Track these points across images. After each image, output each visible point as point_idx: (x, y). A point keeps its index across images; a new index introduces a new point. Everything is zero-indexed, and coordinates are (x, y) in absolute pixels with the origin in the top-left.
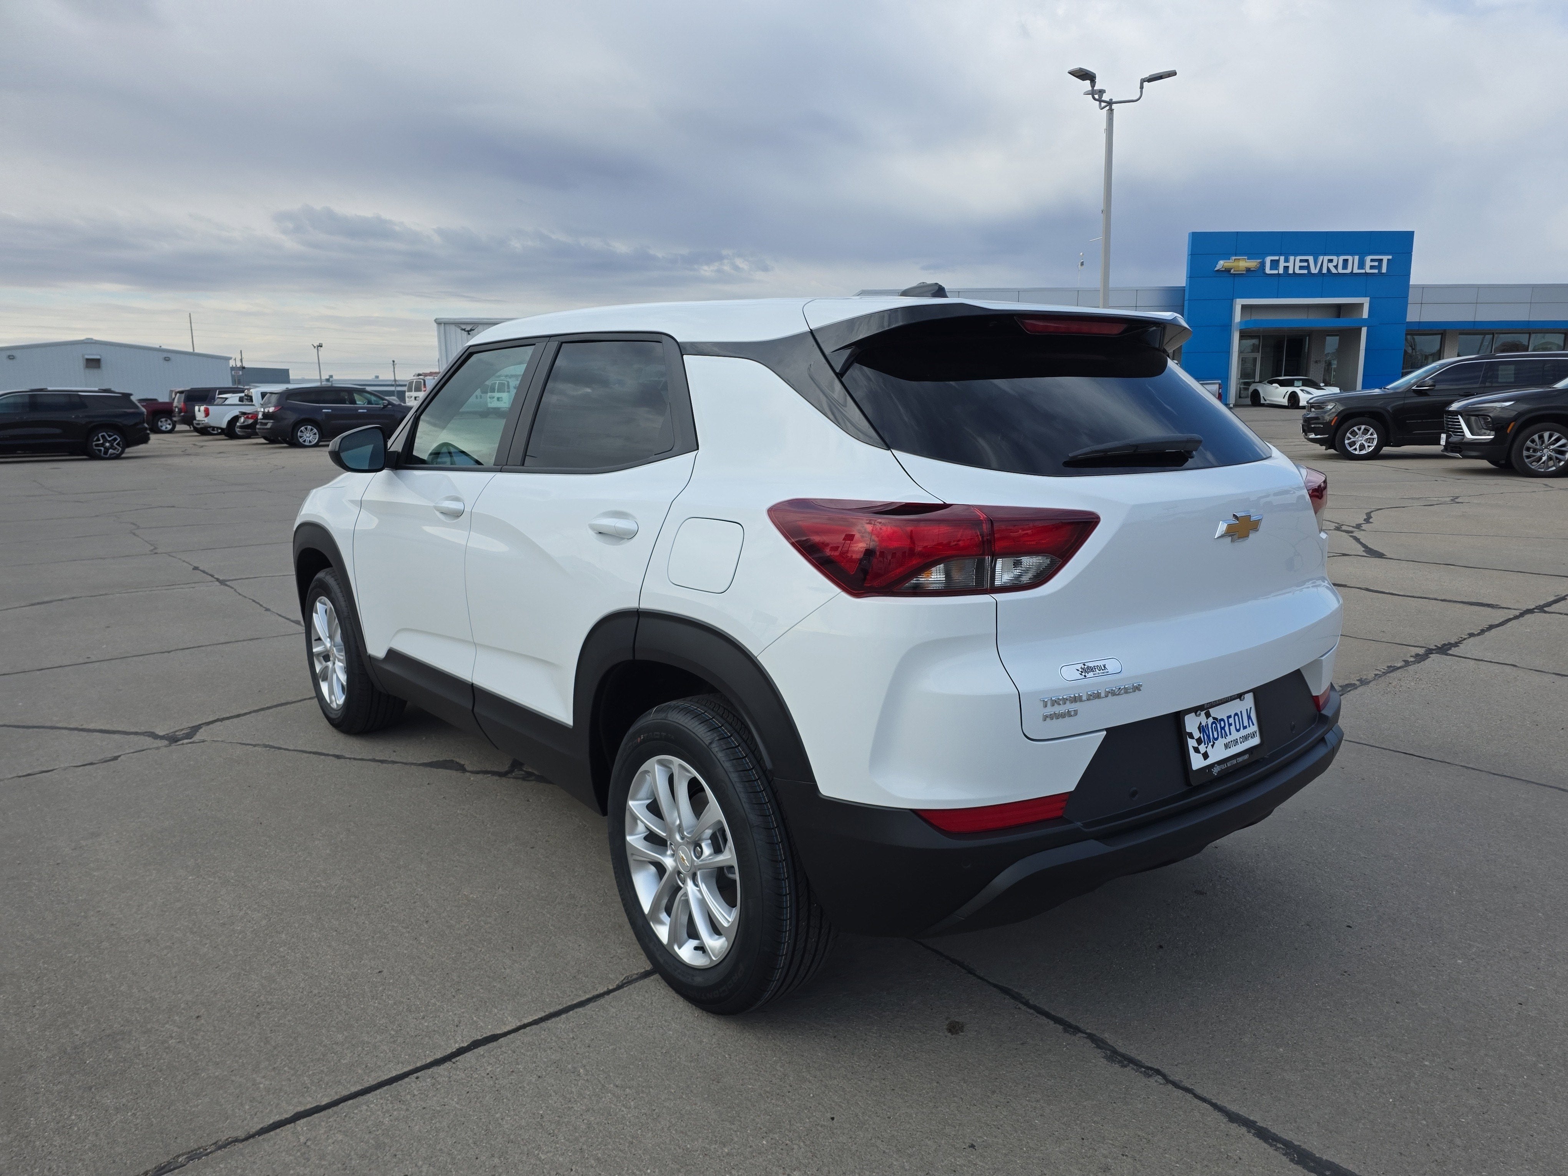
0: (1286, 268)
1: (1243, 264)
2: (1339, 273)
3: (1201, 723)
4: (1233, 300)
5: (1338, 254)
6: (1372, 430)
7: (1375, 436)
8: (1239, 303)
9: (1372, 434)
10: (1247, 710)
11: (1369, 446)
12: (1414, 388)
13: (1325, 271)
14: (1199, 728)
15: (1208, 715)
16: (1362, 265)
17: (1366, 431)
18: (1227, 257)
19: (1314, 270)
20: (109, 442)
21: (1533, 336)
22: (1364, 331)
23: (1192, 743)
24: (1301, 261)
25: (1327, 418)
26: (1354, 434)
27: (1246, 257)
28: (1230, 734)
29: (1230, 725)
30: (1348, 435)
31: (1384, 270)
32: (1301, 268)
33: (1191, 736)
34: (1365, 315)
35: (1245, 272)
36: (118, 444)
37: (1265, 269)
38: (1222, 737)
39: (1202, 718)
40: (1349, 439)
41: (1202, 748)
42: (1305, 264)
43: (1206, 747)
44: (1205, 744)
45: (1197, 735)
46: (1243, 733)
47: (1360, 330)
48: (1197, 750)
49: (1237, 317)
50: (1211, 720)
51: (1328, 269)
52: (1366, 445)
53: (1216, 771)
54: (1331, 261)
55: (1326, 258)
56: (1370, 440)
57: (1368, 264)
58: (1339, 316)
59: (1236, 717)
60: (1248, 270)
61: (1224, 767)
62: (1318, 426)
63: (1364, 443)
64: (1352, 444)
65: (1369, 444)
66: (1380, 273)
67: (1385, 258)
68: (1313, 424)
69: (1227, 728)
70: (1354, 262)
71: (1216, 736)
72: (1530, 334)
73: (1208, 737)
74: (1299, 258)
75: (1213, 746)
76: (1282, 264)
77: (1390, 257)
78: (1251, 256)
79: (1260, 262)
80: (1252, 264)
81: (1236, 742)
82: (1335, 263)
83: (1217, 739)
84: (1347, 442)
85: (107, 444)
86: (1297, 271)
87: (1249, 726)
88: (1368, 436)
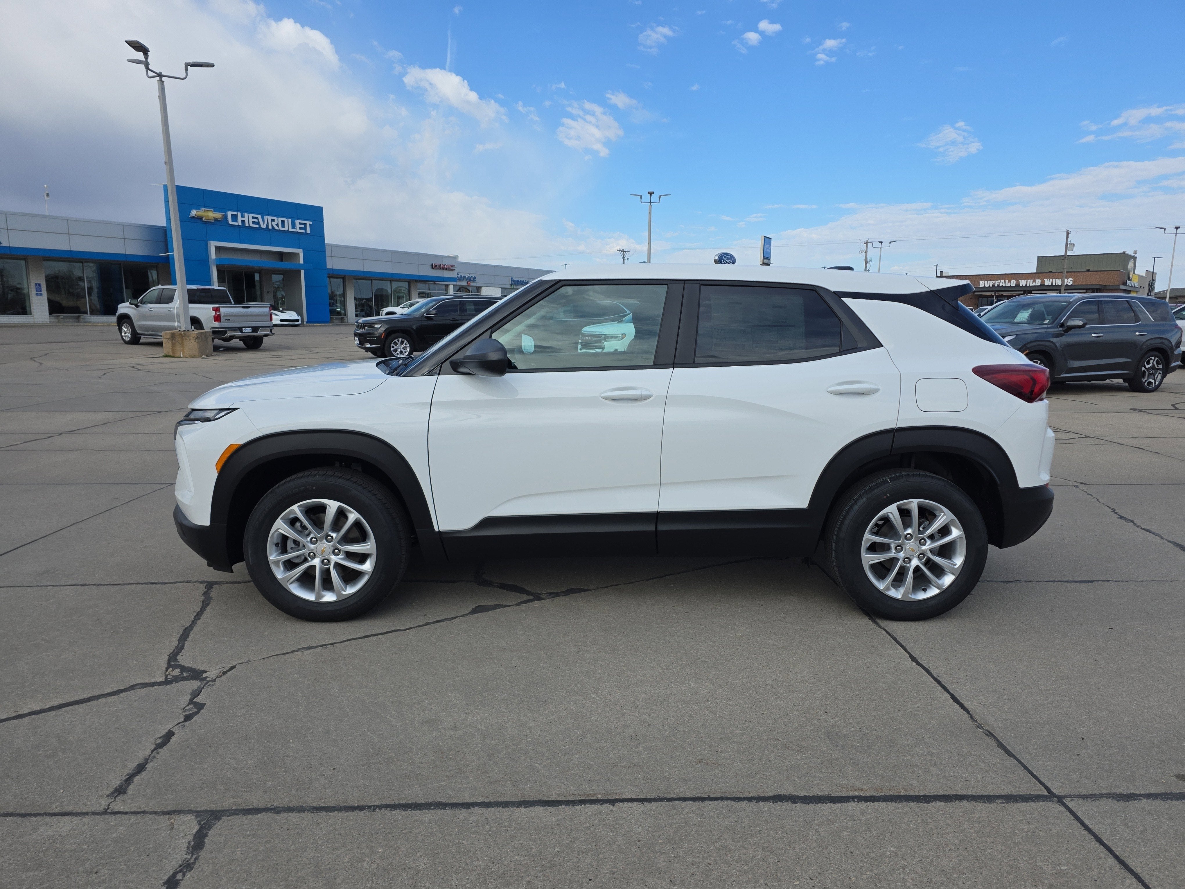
0: (243, 222)
1: (211, 214)
2: (280, 230)
4: (207, 241)
5: (278, 216)
6: (405, 341)
7: (408, 345)
8: (213, 245)
9: (406, 344)
11: (405, 352)
12: (425, 315)
13: (270, 227)
16: (294, 226)
17: (402, 343)
18: (198, 208)
19: (264, 226)
21: (393, 282)
22: (302, 272)
24: (253, 218)
25: (377, 334)
26: (396, 344)
27: (212, 210)
30: (392, 345)
31: (309, 232)
32: (254, 223)
34: (302, 262)
35: (213, 221)
37: (228, 221)
40: (393, 347)
42: (256, 220)
47: (299, 272)
49: (213, 255)
51: (272, 226)
52: (404, 351)
54: (273, 220)
55: (270, 218)
56: (405, 348)
57: (298, 226)
58: (282, 261)
60: (216, 220)
62: (371, 339)
63: (402, 350)
64: (396, 351)
65: (406, 351)
66: (306, 233)
67: (308, 223)
68: (368, 337)
70: (288, 222)
72: (391, 281)
74: (251, 215)
76: (240, 219)
77: (311, 223)
78: (216, 209)
79: (224, 215)
80: (218, 215)
82: (276, 222)
84: (392, 349)
86: (252, 225)
88: (403, 346)
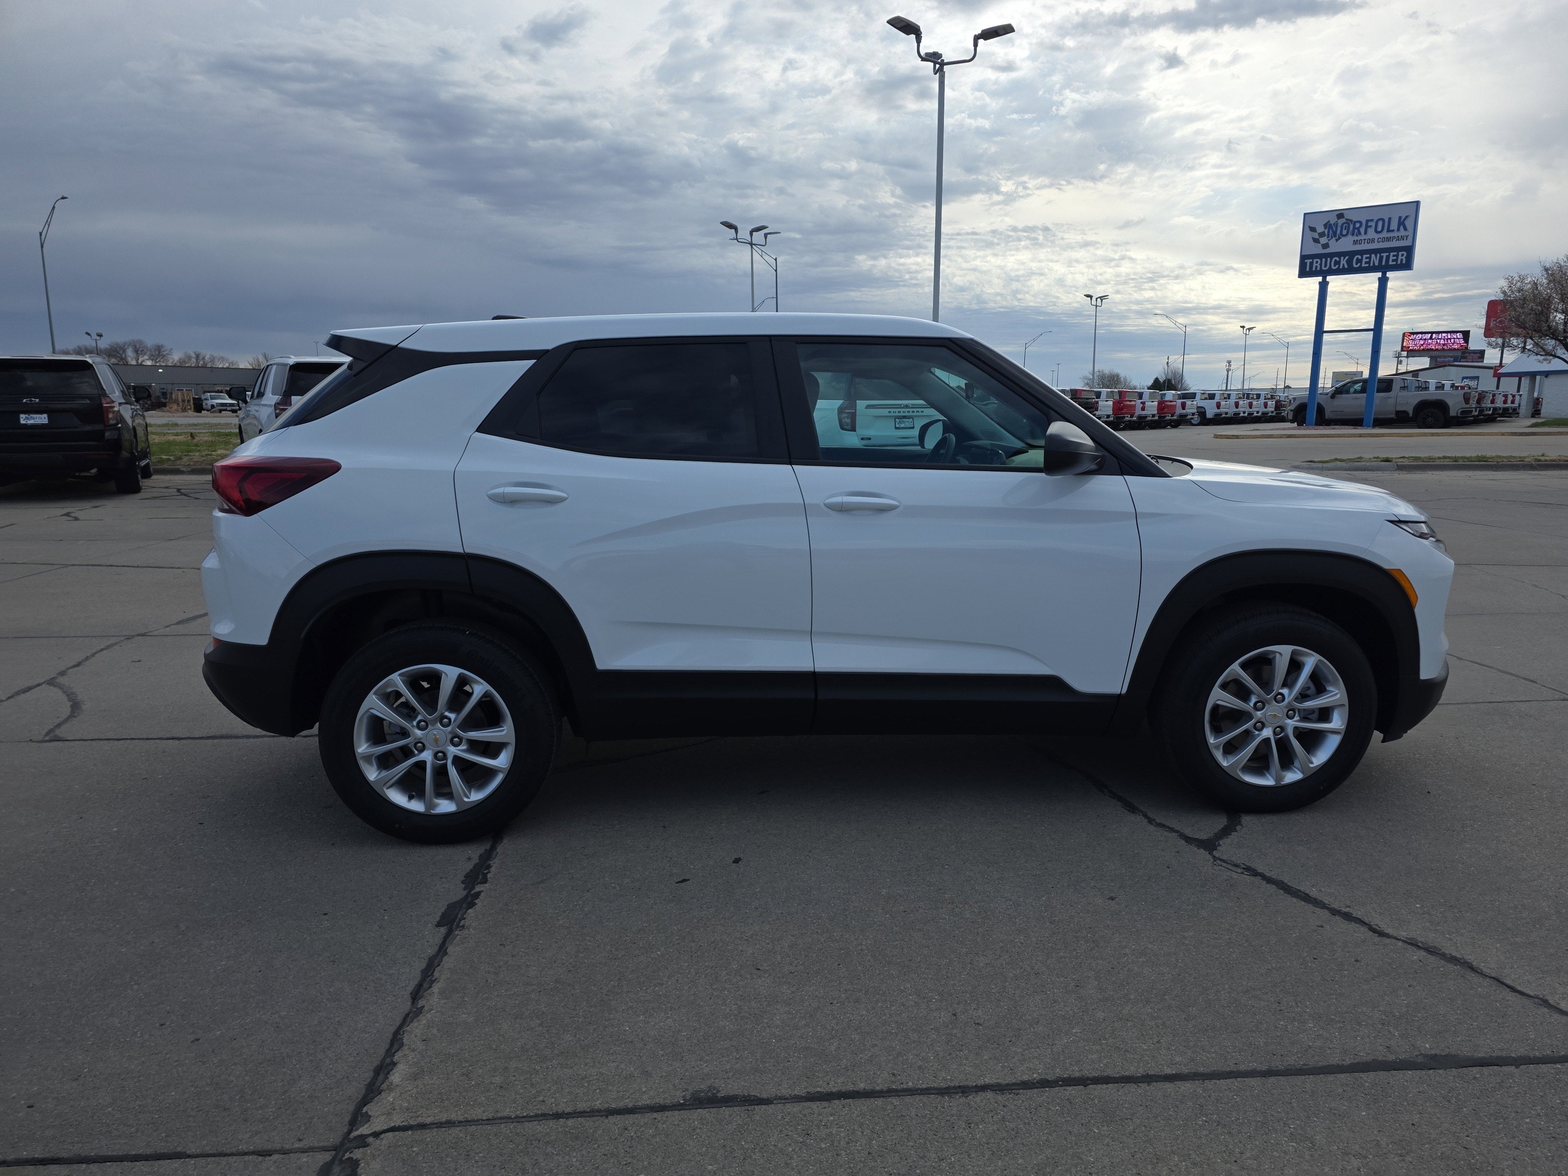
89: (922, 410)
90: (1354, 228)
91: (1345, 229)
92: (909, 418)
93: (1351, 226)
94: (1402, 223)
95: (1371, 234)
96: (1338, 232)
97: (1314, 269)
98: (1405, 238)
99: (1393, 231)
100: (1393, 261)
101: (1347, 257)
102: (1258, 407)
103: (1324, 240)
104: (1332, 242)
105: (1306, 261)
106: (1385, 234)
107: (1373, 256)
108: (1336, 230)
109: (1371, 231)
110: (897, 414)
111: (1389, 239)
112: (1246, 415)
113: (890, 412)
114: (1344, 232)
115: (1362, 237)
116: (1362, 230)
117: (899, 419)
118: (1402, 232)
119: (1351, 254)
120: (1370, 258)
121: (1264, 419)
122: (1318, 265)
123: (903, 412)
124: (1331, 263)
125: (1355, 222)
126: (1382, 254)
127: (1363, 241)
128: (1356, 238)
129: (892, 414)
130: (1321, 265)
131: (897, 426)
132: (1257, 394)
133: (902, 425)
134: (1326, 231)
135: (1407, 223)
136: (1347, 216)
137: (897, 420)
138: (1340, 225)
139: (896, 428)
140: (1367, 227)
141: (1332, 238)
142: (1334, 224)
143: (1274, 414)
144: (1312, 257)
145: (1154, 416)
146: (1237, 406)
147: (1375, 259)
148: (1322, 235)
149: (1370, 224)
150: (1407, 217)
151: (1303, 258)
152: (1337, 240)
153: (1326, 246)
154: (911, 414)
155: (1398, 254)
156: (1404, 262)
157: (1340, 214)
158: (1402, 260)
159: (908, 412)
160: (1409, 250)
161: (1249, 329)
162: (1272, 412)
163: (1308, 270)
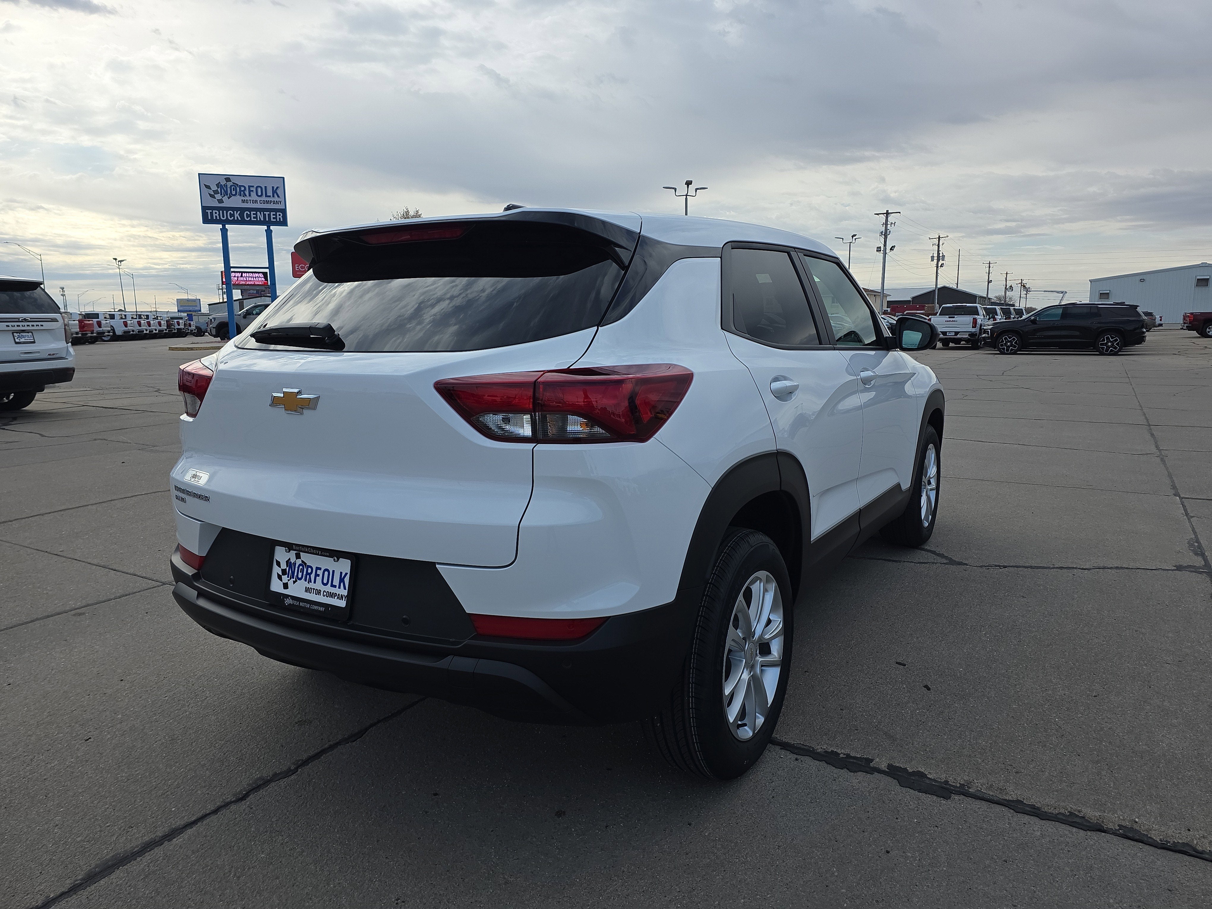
3: (289, 559)
10: (341, 573)
14: (287, 562)
15: (298, 556)
20: (1111, 342)
23: (276, 570)
28: (315, 582)
29: (317, 575)
33: (278, 564)
36: (1117, 344)
38: (306, 581)
39: (292, 555)
41: (285, 578)
43: (289, 580)
44: (288, 577)
45: (284, 566)
46: (328, 588)
48: (280, 577)
50: (299, 562)
53: (288, 601)
59: (326, 573)
61: (296, 603)
69: (313, 576)
71: (300, 576)
73: (293, 573)
75: (294, 582)
81: (318, 592)
83: (300, 579)
85: (1110, 344)
87: (339, 588)
89: (42, 323)
90: (240, 191)
91: (234, 190)
92: (28, 332)
93: (238, 189)
94: (275, 192)
95: (254, 197)
96: (229, 192)
97: (214, 218)
98: (279, 203)
99: (270, 196)
100: (274, 218)
101: (239, 212)
102: (155, 327)
103: (218, 197)
104: (225, 199)
105: (207, 211)
106: (264, 198)
107: (258, 213)
108: (227, 189)
109: (253, 194)
110: (16, 328)
111: (268, 202)
112: (148, 332)
113: (8, 326)
114: (234, 193)
115: (248, 198)
116: (247, 193)
117: (17, 333)
118: (276, 199)
119: (242, 210)
120: (256, 214)
121: (161, 335)
122: (217, 215)
123: (23, 326)
124: (227, 215)
125: (240, 186)
126: (265, 213)
127: (249, 201)
128: (243, 198)
129: (10, 328)
130: (219, 215)
131: (17, 341)
132: (146, 315)
133: (23, 340)
134: (219, 190)
135: (278, 192)
136: (233, 180)
137: (15, 334)
138: (229, 186)
139: (16, 343)
140: (250, 191)
141: (224, 196)
142: (224, 185)
143: (167, 331)
144: (212, 208)
145: (77, 333)
146: (140, 325)
147: (260, 216)
148: (216, 192)
149: (252, 189)
150: (278, 187)
151: (204, 209)
152: (229, 198)
153: (220, 201)
154: (30, 328)
155: (276, 213)
156: (282, 220)
157: (228, 178)
158: (280, 218)
159: (28, 326)
160: (284, 211)
161: (121, 261)
162: (166, 330)
163: (210, 218)
